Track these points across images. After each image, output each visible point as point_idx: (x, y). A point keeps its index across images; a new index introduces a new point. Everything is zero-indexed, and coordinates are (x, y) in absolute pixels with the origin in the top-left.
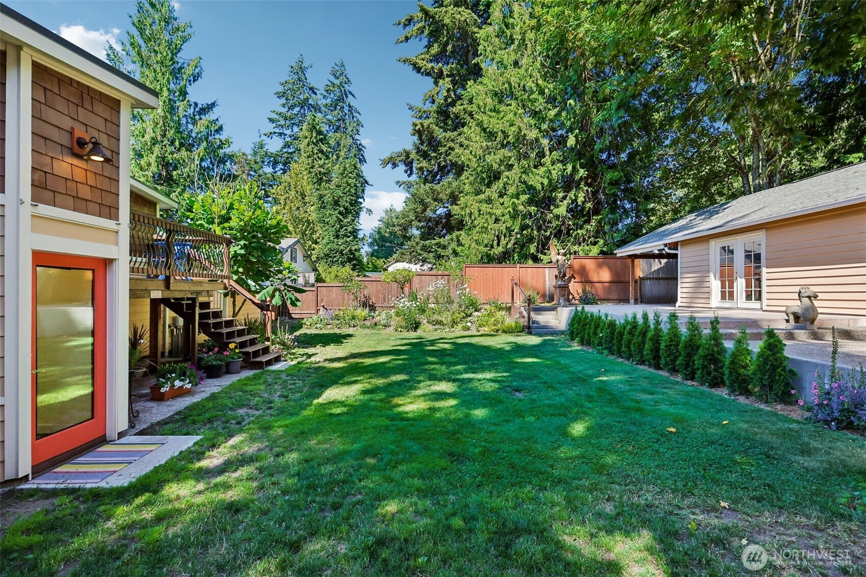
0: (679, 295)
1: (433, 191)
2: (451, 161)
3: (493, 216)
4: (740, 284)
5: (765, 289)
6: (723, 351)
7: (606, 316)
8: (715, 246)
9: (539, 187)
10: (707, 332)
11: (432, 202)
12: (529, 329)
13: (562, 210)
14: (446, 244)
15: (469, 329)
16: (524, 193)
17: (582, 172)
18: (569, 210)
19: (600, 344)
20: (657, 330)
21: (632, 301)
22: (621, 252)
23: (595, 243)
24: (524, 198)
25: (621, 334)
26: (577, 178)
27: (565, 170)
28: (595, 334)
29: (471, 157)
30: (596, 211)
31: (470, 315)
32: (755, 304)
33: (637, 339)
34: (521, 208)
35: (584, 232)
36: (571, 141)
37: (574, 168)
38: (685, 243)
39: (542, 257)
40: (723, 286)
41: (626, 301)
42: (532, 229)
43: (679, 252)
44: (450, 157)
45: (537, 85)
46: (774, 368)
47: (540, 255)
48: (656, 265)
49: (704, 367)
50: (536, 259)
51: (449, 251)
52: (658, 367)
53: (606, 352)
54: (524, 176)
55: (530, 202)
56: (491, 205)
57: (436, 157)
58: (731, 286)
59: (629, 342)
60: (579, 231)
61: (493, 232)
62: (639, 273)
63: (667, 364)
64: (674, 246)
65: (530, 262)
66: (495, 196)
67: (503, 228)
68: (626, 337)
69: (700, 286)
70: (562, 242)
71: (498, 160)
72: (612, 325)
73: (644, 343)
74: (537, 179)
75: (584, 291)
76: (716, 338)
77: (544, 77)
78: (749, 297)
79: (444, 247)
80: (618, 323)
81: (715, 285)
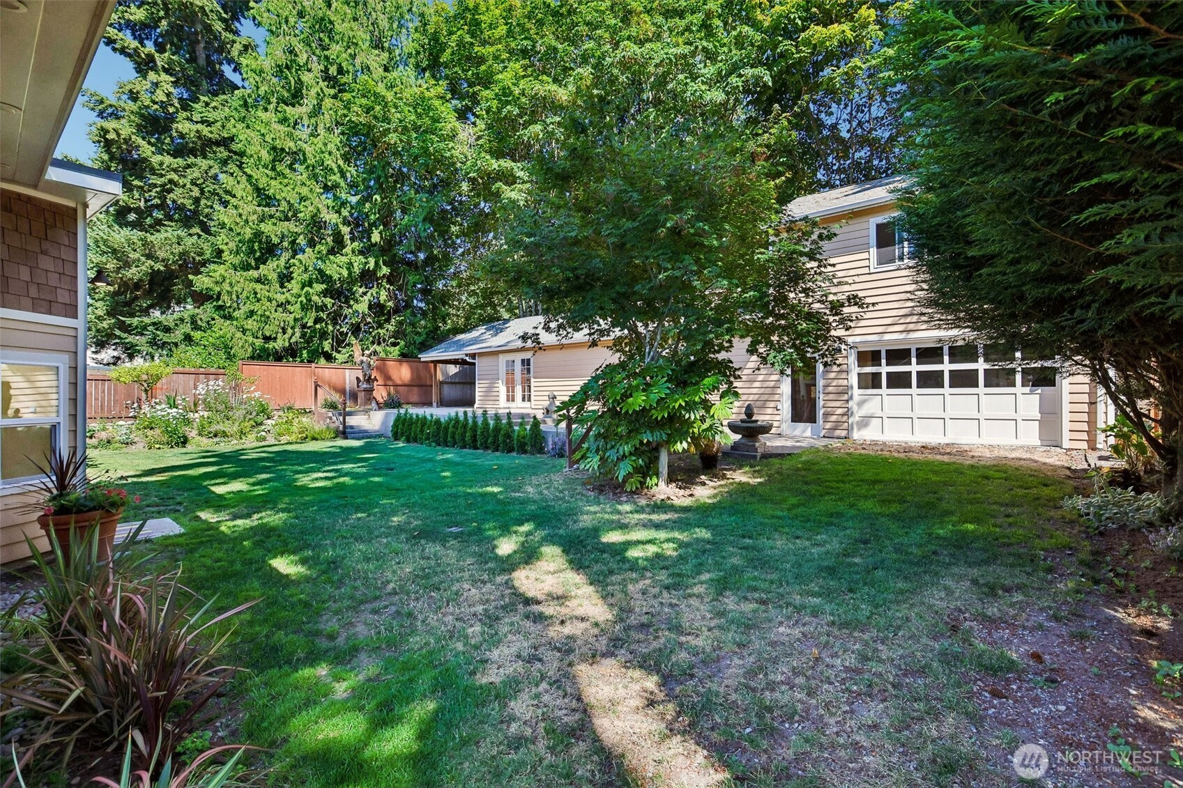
0: (477, 398)
1: (145, 243)
2: (174, 201)
3: (274, 302)
4: (519, 389)
5: (533, 393)
6: (514, 431)
7: (432, 416)
8: (503, 359)
9: (336, 277)
10: (504, 421)
11: (143, 259)
12: (345, 433)
13: (362, 307)
14: (172, 325)
15: (264, 439)
16: (317, 281)
17: (385, 270)
18: (370, 307)
19: (428, 439)
20: (475, 423)
21: (435, 404)
22: (425, 357)
23: (394, 344)
24: (319, 287)
25: (447, 428)
26: (380, 274)
27: (366, 263)
28: (422, 431)
29: (238, 220)
30: (396, 311)
31: (261, 424)
32: (527, 404)
33: (459, 431)
34: (315, 298)
35: (384, 331)
36: (376, 237)
37: (377, 263)
38: (481, 354)
39: (338, 356)
40: (508, 391)
41: (430, 404)
42: (327, 324)
43: (476, 361)
44: (171, 195)
45: (339, 166)
46: (536, 435)
47: (334, 354)
48: (453, 370)
49: (504, 441)
50: (329, 357)
51: (177, 336)
52: (476, 448)
53: (434, 444)
54: (320, 262)
55: (325, 293)
56: (267, 287)
57: (141, 188)
58: (513, 391)
59: (454, 433)
60: (380, 330)
61: (277, 322)
62: (440, 377)
63: (482, 444)
64: (473, 356)
65: (322, 361)
66: (273, 276)
67: (290, 318)
68: (451, 430)
69: (490, 390)
70: (361, 341)
71: (279, 233)
72: (438, 422)
73: (465, 432)
74: (336, 268)
75: (389, 394)
76: (510, 424)
77: (346, 158)
78: (523, 400)
79: (167, 330)
80: (442, 420)
81: (502, 389)
